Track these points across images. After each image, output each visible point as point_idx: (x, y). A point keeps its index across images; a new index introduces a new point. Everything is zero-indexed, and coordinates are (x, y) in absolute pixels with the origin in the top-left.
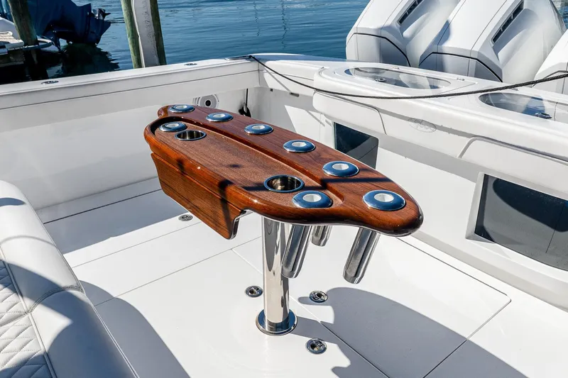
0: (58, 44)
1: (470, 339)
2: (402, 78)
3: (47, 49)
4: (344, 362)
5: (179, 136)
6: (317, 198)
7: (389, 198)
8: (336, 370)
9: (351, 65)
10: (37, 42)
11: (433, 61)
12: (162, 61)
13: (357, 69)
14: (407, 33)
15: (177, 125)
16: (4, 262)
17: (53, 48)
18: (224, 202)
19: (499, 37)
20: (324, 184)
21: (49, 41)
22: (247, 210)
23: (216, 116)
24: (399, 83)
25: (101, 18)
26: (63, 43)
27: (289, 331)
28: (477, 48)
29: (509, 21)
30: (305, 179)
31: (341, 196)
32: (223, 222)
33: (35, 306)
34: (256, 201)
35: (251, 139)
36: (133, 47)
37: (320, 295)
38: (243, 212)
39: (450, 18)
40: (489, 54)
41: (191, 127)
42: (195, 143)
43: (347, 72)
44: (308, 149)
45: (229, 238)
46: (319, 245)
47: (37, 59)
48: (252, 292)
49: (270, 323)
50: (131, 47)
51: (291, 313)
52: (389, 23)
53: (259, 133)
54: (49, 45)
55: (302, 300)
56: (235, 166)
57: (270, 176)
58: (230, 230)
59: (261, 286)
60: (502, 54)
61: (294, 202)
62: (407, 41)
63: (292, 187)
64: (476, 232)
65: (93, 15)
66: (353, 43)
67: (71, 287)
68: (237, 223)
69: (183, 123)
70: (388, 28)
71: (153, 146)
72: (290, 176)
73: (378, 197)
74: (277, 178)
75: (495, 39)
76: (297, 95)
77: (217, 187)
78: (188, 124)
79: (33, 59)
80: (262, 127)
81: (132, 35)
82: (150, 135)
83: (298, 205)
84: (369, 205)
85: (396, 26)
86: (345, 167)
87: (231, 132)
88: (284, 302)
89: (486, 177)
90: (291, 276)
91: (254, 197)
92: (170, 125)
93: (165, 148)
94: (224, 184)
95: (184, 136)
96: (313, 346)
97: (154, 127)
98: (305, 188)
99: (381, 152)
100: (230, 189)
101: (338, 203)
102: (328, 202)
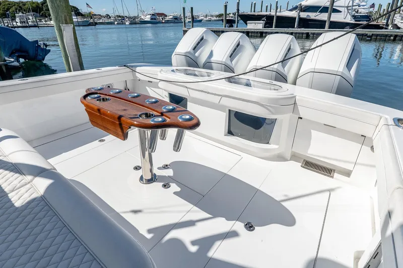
0: (18, 61)
1: (228, 173)
2: (196, 73)
3: (13, 64)
4: (178, 189)
5: (98, 100)
6: (160, 119)
7: (188, 117)
8: (175, 193)
9: (174, 68)
10: (5, 61)
11: (208, 65)
12: (82, 68)
13: (177, 70)
14: (197, 54)
15: (96, 96)
16: (12, 163)
17: (16, 64)
18: (120, 124)
19: (232, 56)
20: (162, 114)
21: (12, 60)
22: (132, 127)
23: (114, 91)
24: (195, 75)
25: (45, 47)
26: (22, 60)
27: (154, 181)
28: (224, 60)
29: (235, 49)
30: (155, 113)
31: (169, 118)
32: (121, 133)
33: (33, 179)
34: (135, 123)
35: (131, 100)
36: (66, 62)
37: (167, 166)
38: (130, 128)
39: (213, 49)
40: (229, 62)
41: (103, 96)
42: (106, 103)
43: (173, 71)
44: (156, 102)
45: (124, 140)
46: (163, 140)
47: (6, 69)
48: (136, 168)
49: (146, 179)
50: (65, 62)
51: (155, 174)
52: (189, 50)
53: (134, 97)
54: (13, 62)
55: (159, 168)
56: (125, 110)
57: (140, 113)
58: (125, 136)
59: (140, 165)
60: (234, 62)
61: (150, 121)
62: (197, 58)
63: (150, 116)
64: (228, 133)
65: (40, 46)
66: (174, 59)
67: (51, 169)
68: (128, 133)
69: (99, 95)
70: (189, 52)
71: (86, 105)
72: (148, 112)
73: (183, 117)
74: (143, 114)
75: (230, 57)
76: (151, 82)
77: (117, 119)
78: (101, 95)
79: (3, 70)
80: (136, 94)
81: (65, 56)
82: (84, 101)
83: (153, 123)
84: (181, 120)
85: (192, 52)
86: (171, 107)
87: (122, 97)
88: (151, 171)
89: (230, 110)
90: (152, 152)
91: (135, 121)
92: (93, 96)
93: (92, 105)
94: (120, 117)
95: (100, 100)
96: (165, 186)
97: (85, 97)
98: (155, 116)
99: (189, 104)
100: (123, 119)
101: (168, 120)
102: (165, 120)
